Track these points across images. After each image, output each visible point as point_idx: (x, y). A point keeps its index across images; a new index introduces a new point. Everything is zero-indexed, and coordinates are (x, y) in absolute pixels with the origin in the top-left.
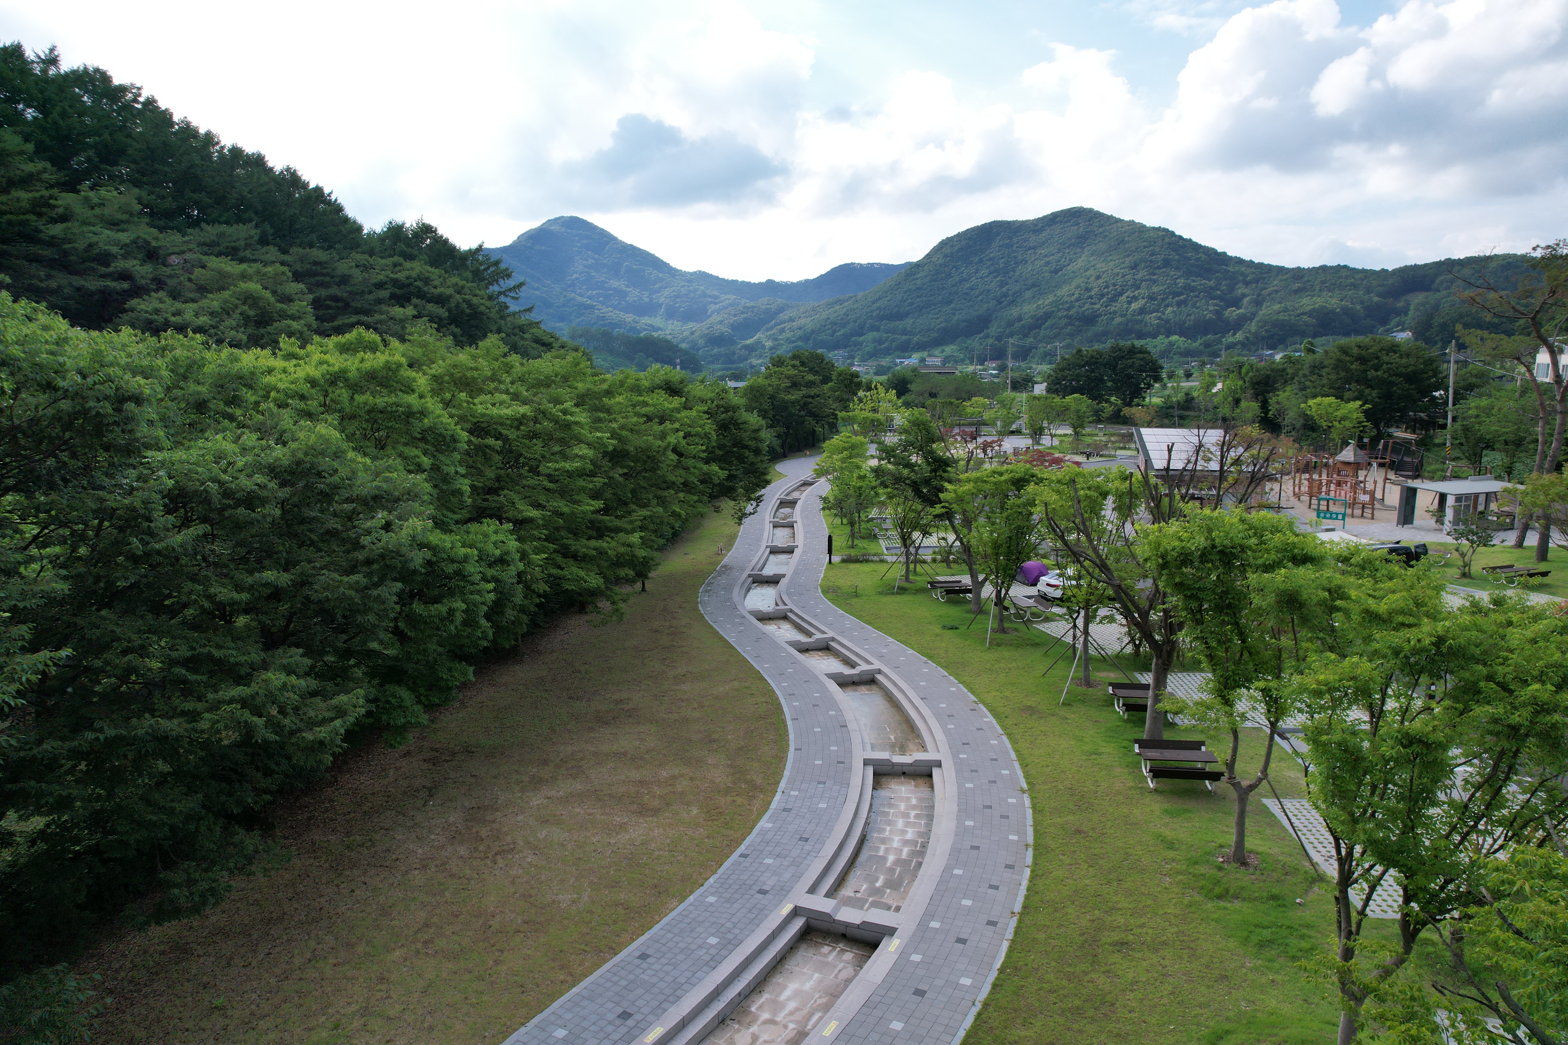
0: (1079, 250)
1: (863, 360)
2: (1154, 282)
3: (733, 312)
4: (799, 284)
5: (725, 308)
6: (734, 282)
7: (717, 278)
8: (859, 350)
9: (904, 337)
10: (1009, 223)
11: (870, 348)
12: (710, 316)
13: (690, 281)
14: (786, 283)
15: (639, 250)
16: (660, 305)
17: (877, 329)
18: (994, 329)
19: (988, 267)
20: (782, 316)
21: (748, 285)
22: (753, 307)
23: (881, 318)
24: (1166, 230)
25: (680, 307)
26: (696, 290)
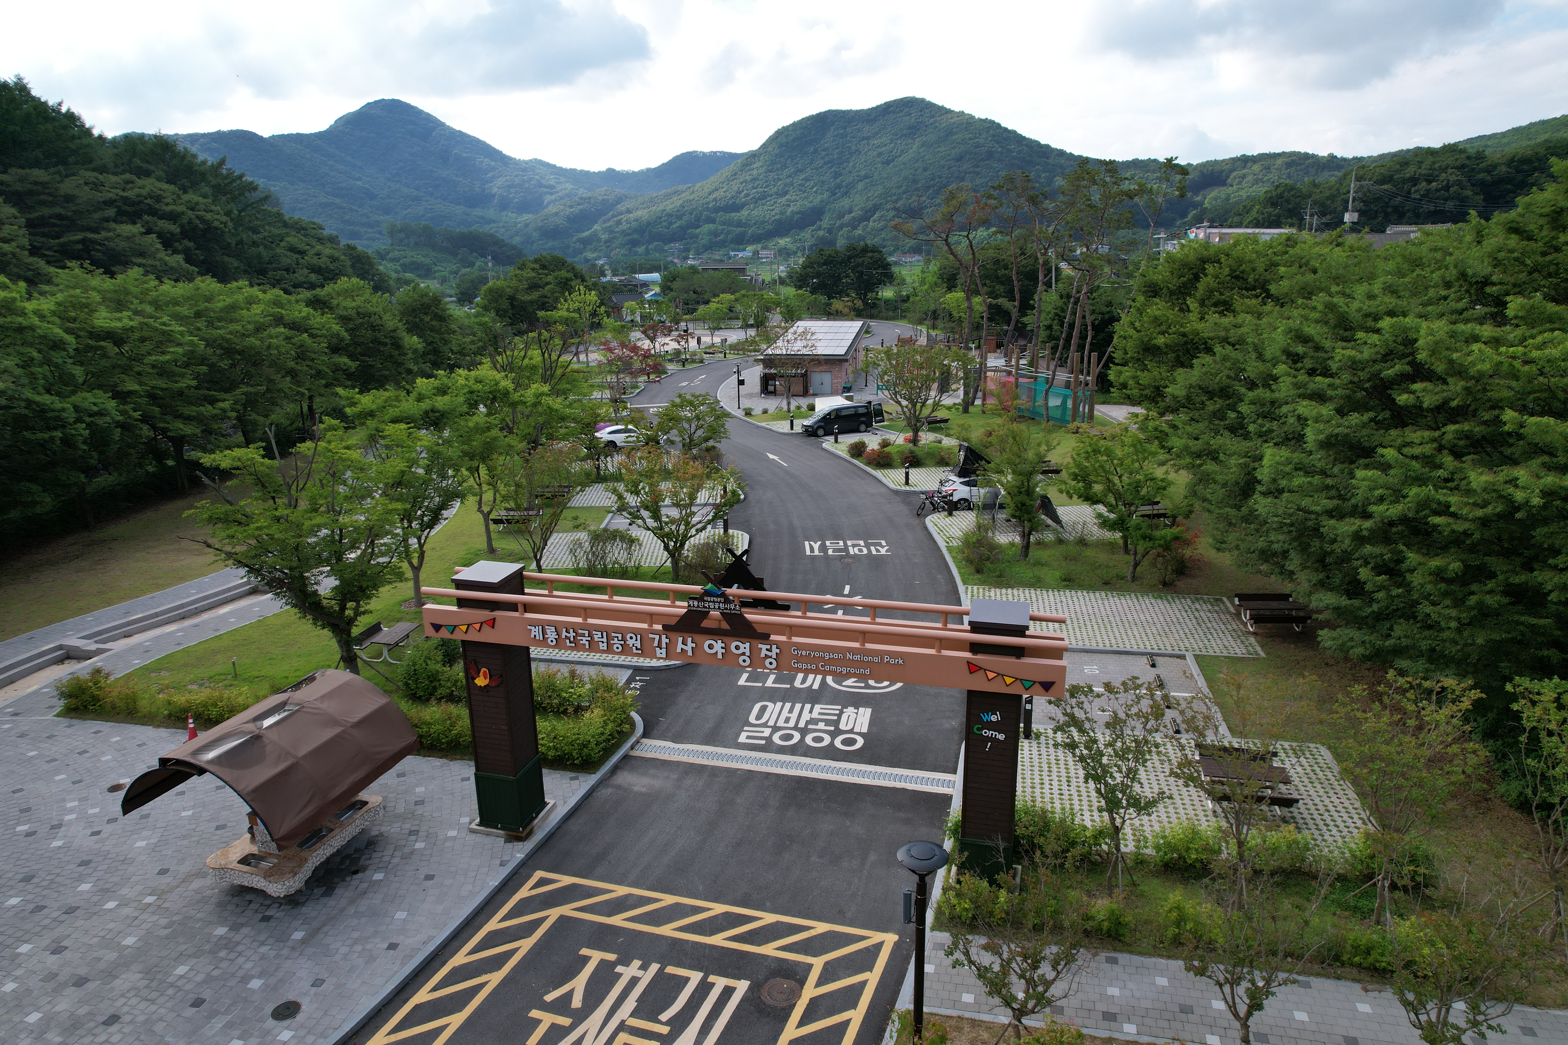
0: (910, 141)
1: (698, 253)
2: (978, 173)
3: (569, 203)
4: (641, 173)
5: (562, 198)
6: (573, 171)
7: (554, 166)
8: (695, 242)
9: (739, 230)
10: (843, 112)
11: (705, 241)
12: (546, 207)
13: (525, 170)
14: (627, 173)
15: (469, 136)
16: (494, 196)
17: (713, 221)
18: (825, 223)
19: (822, 158)
20: (621, 207)
21: (587, 174)
22: (590, 198)
23: (717, 210)
24: (992, 122)
25: (514, 198)
26: (531, 179)
